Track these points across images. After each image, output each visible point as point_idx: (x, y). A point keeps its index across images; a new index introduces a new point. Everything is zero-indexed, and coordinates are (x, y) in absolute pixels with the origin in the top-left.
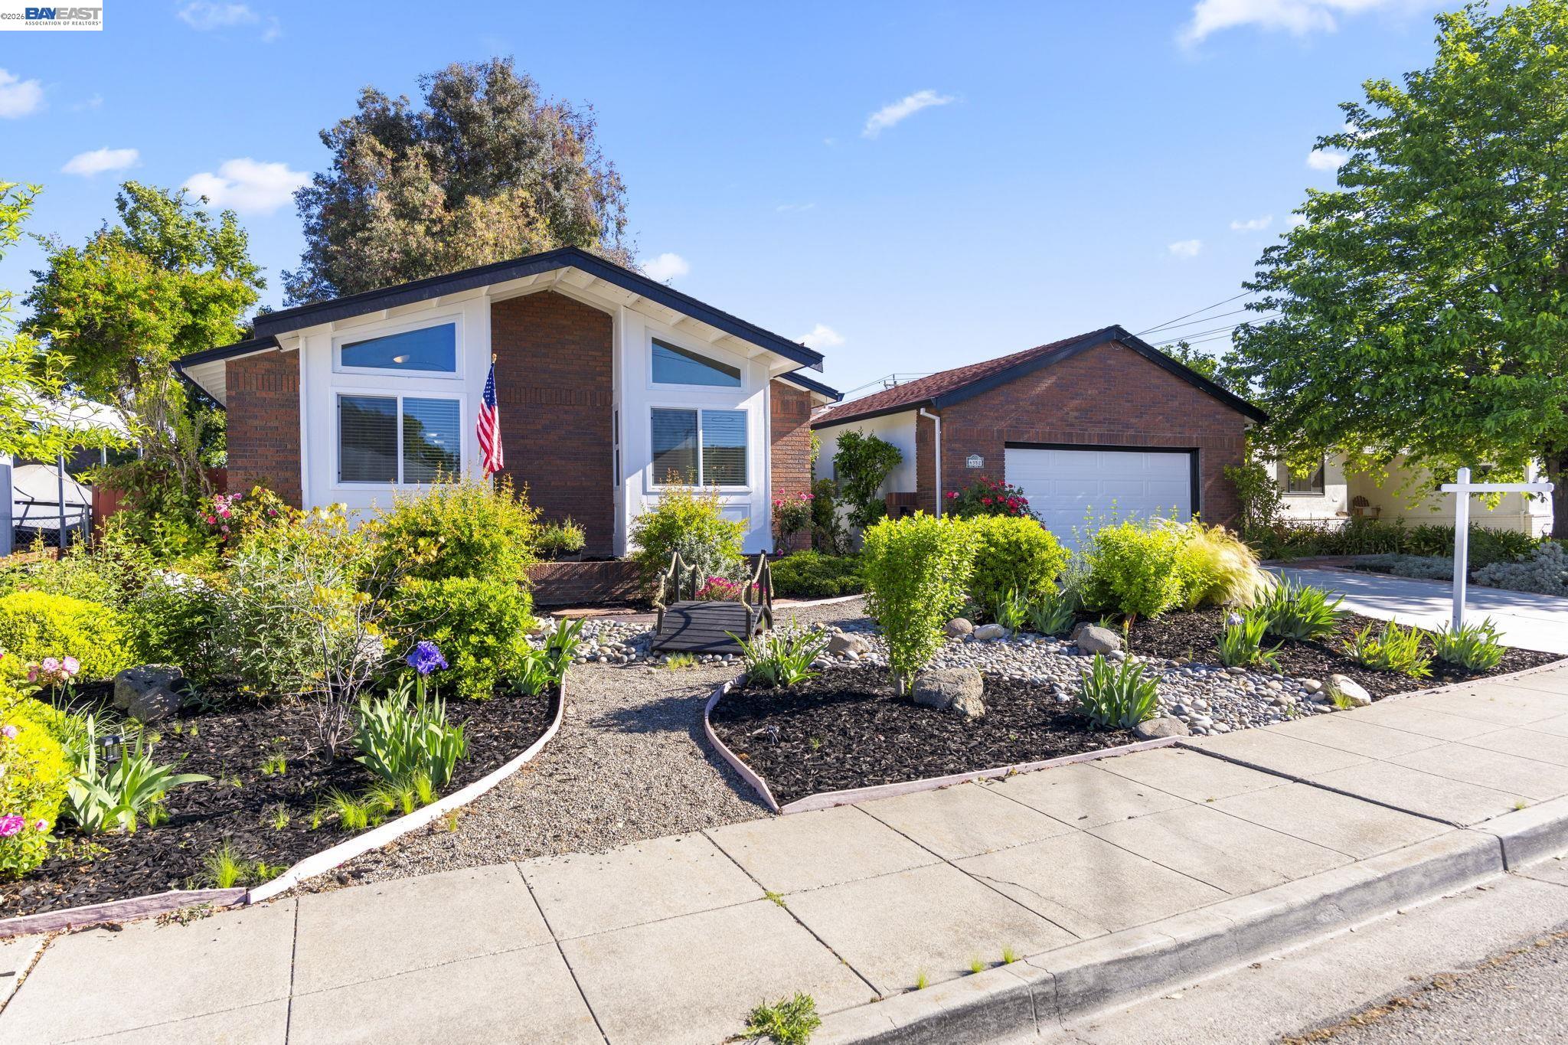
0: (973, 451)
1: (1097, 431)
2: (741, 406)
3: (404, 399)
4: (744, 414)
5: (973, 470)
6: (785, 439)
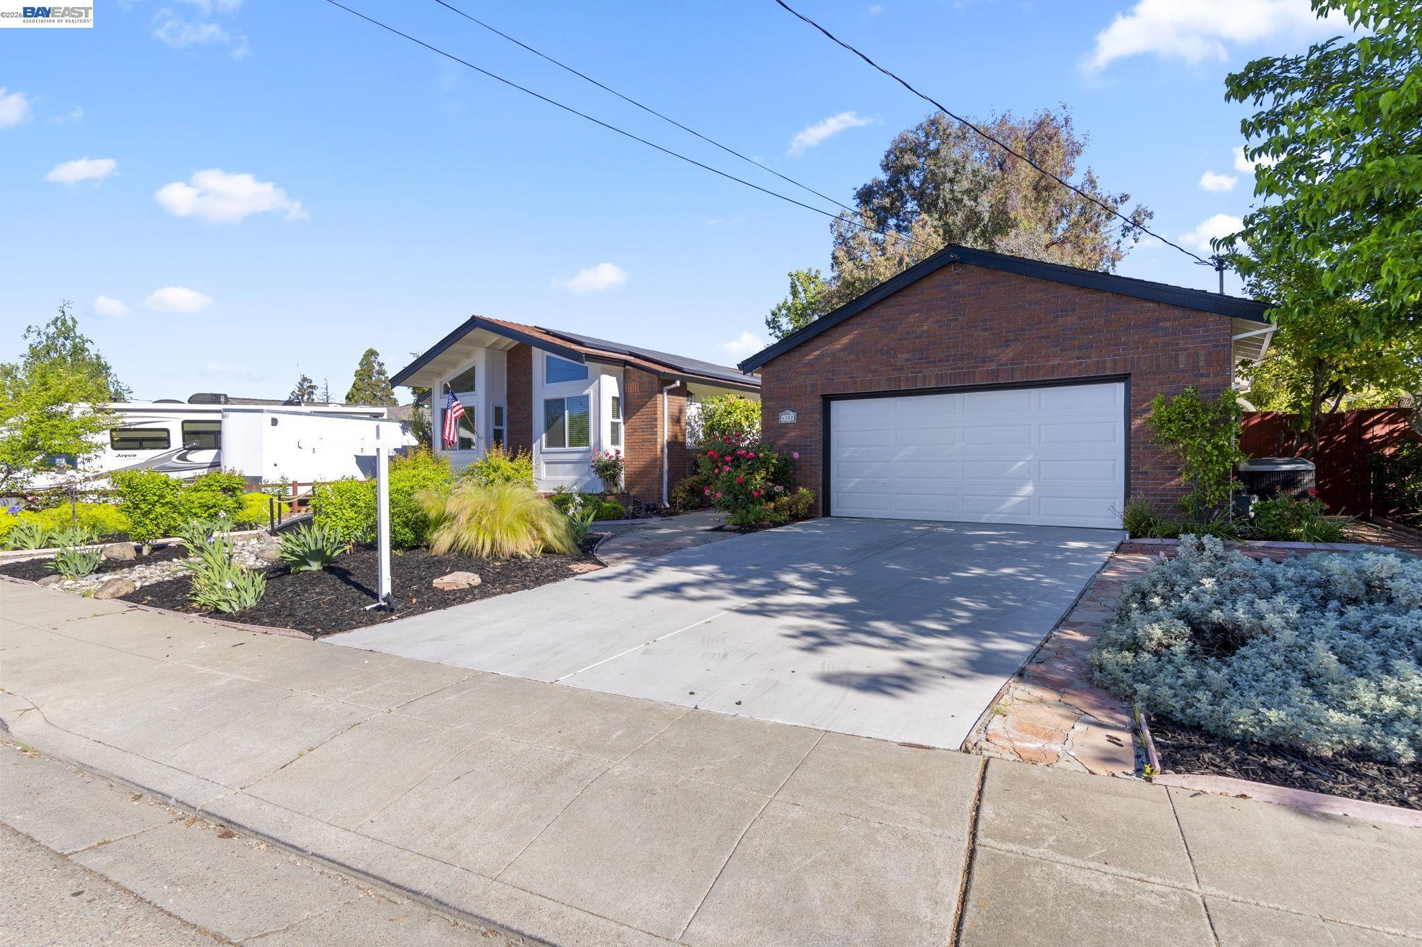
0: (783, 409)
2: (585, 393)
5: (786, 425)
6: (642, 410)
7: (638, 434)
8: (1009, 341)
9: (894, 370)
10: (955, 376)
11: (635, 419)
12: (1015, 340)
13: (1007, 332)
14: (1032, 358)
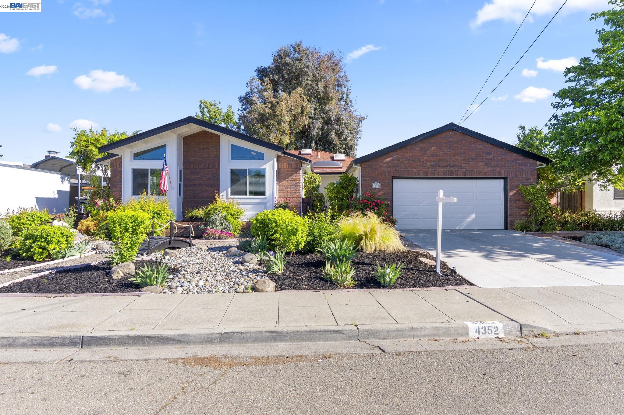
0: (374, 182)
1: (443, 170)
2: (263, 167)
3: (151, 169)
4: (265, 169)
5: (375, 189)
6: (290, 178)
7: (287, 190)
8: (470, 162)
9: (425, 169)
10: (450, 173)
11: (286, 183)
12: (472, 162)
13: (469, 158)
14: (478, 168)
